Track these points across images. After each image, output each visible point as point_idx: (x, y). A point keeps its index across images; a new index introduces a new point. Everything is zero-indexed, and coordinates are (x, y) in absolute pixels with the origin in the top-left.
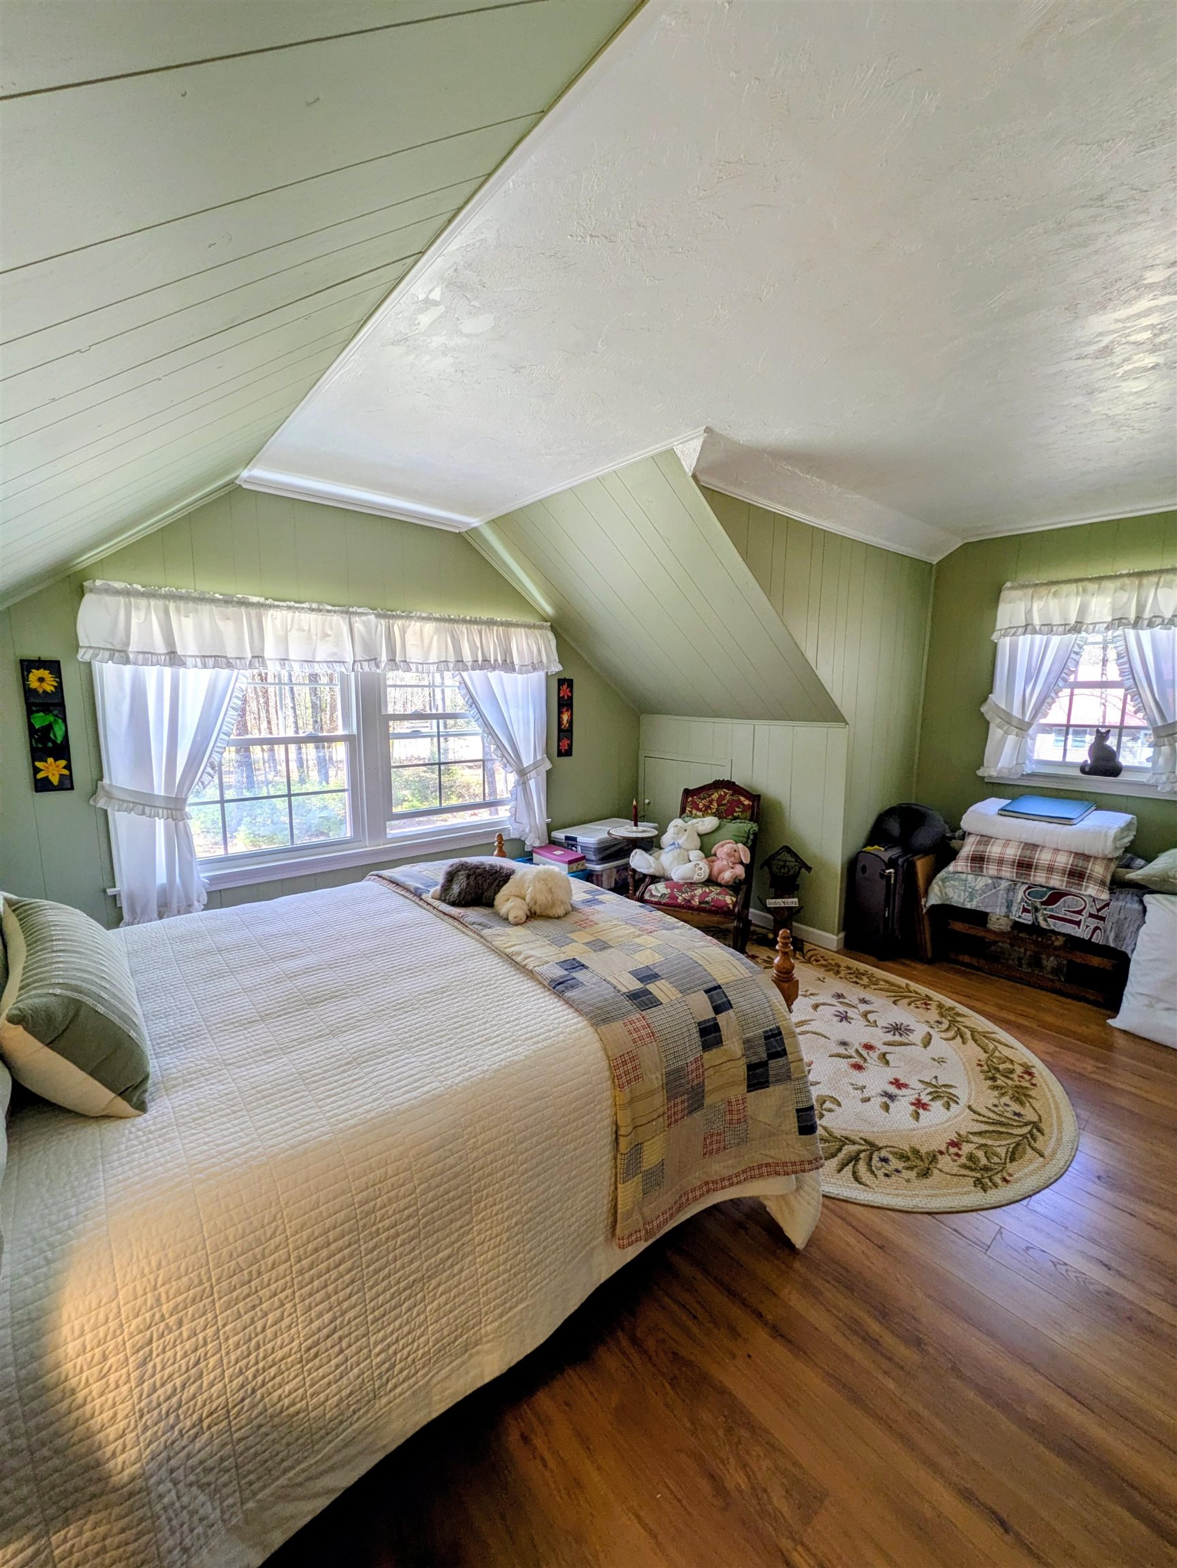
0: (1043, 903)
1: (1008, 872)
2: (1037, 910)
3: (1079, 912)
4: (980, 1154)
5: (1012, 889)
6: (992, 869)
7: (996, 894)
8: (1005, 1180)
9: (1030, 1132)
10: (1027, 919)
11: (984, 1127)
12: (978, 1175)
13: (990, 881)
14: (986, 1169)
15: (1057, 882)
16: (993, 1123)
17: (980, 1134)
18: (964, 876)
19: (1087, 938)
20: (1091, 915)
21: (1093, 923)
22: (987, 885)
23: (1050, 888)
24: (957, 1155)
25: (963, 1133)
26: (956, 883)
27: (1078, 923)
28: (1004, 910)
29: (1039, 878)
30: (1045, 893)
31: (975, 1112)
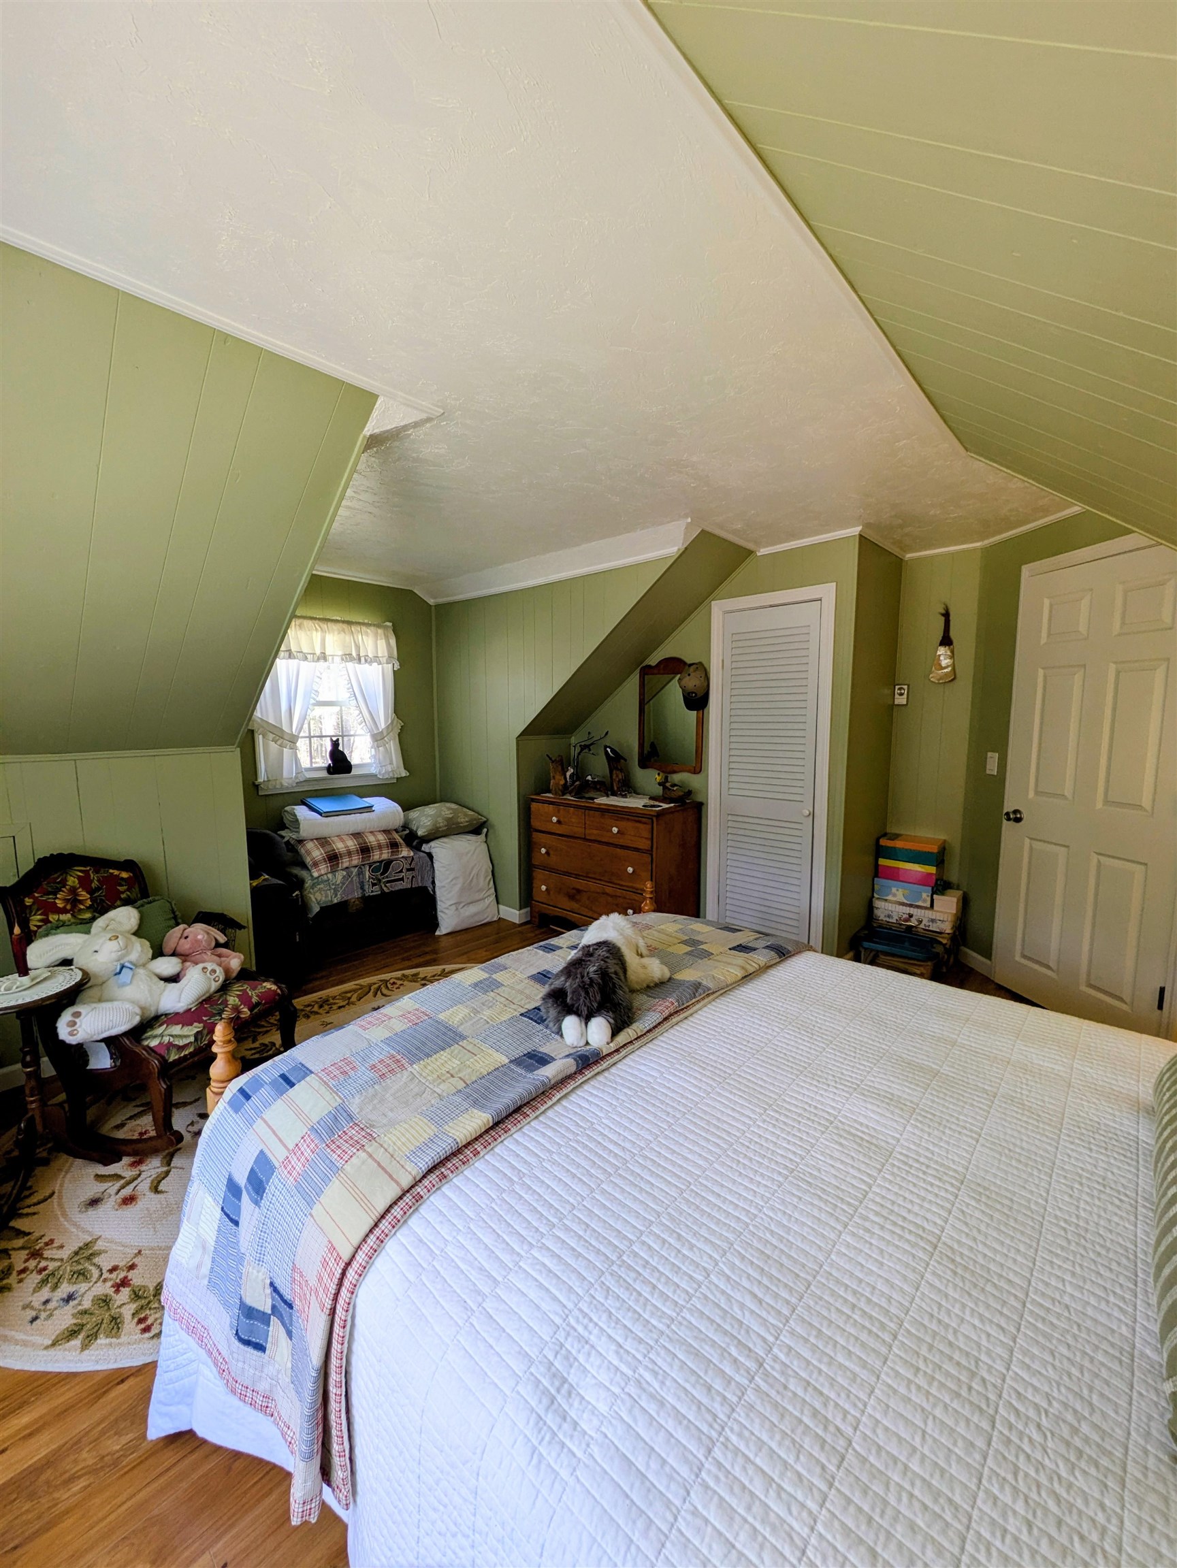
0: (382, 874)
1: (356, 860)
2: (379, 881)
3: (401, 871)
5: (360, 873)
6: (345, 862)
7: (352, 881)
10: (376, 891)
13: (345, 873)
15: (386, 855)
18: (325, 877)
19: (409, 886)
20: (408, 870)
21: (410, 875)
22: (344, 877)
23: (382, 861)
26: (322, 886)
27: (402, 879)
28: (360, 891)
29: (376, 856)
30: (380, 866)
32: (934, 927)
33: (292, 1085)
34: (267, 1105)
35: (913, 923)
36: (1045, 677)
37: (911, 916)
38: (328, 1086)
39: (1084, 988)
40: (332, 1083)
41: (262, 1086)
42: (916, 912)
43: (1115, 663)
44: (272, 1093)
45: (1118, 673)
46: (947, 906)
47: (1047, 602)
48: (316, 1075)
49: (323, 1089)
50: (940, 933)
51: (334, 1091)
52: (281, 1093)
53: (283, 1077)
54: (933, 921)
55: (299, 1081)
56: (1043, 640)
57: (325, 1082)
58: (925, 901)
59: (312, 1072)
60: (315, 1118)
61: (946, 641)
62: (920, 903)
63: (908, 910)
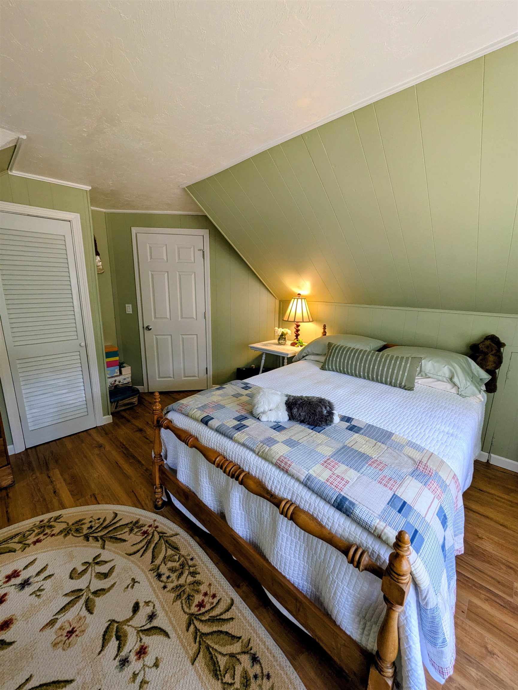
4: (170, 564)
8: (192, 559)
9: (159, 533)
11: (150, 551)
12: (187, 572)
14: (182, 566)
16: (147, 547)
17: (154, 558)
24: (168, 577)
25: (151, 567)
31: (135, 553)
32: (125, 382)
33: (405, 503)
34: (419, 515)
35: (117, 383)
36: (152, 275)
37: (115, 381)
38: (401, 484)
39: (183, 378)
40: (399, 482)
41: (409, 522)
42: (118, 379)
43: (178, 272)
44: (412, 514)
45: (180, 276)
46: (127, 371)
47: (148, 245)
48: (395, 492)
49: (405, 485)
50: (128, 383)
51: (403, 479)
52: (410, 508)
53: (400, 511)
54: (125, 379)
55: (402, 499)
56: (149, 260)
57: (399, 486)
58: (117, 373)
59: (394, 494)
60: (420, 485)
61: (97, 254)
62: (116, 374)
63: (114, 379)
